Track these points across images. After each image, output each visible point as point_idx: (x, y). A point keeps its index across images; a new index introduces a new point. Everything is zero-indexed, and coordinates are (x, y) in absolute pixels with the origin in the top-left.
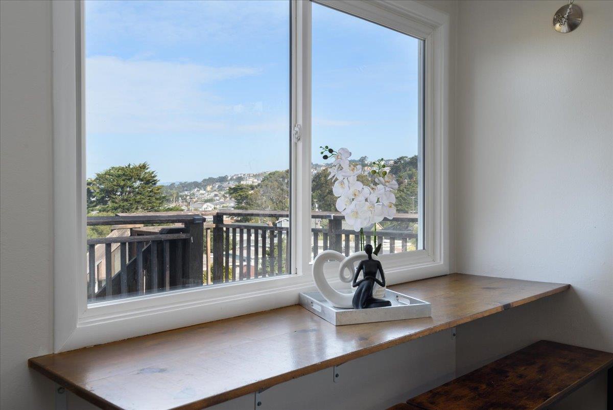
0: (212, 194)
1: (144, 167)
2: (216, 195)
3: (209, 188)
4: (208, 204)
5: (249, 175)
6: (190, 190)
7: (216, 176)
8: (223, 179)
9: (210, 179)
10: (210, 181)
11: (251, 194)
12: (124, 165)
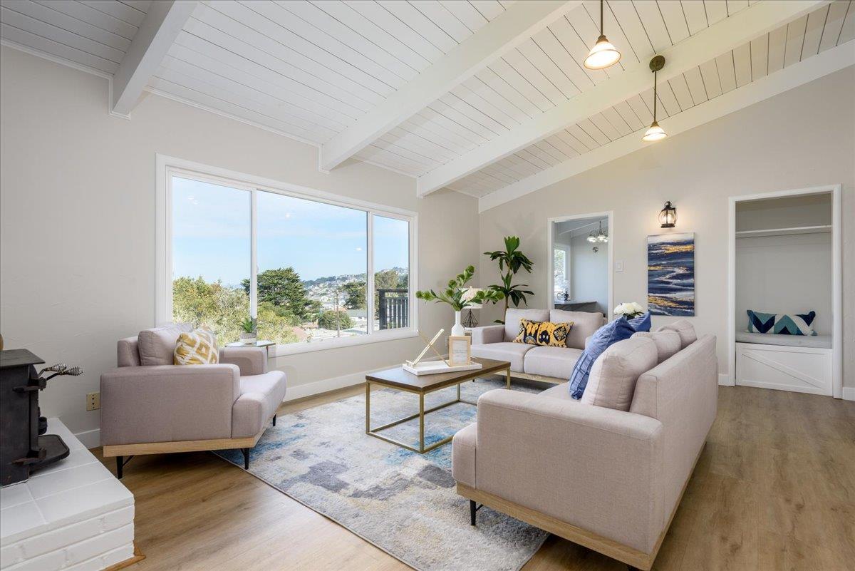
0: (325, 290)
1: (290, 270)
2: (327, 291)
3: (321, 285)
4: (325, 296)
5: (351, 276)
6: (307, 287)
7: (327, 276)
8: (332, 279)
9: (322, 278)
10: (323, 280)
11: (360, 290)
12: (276, 269)
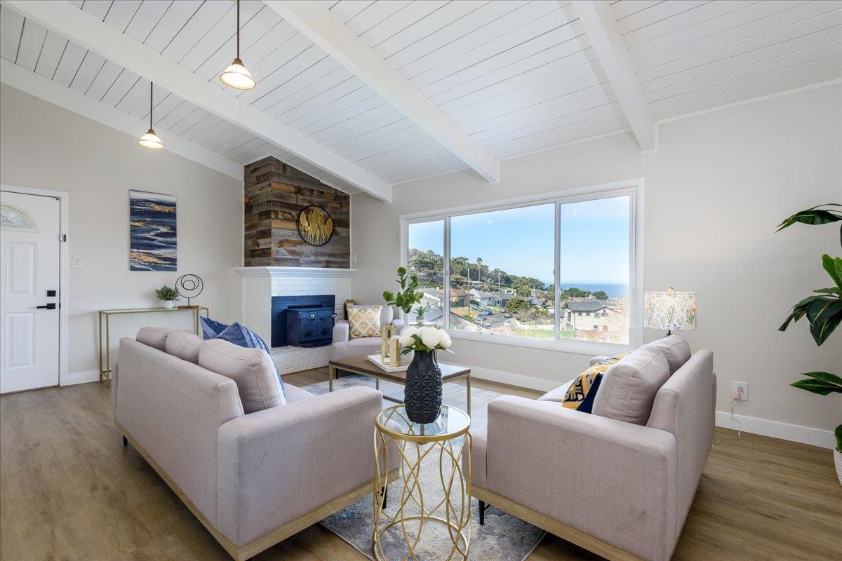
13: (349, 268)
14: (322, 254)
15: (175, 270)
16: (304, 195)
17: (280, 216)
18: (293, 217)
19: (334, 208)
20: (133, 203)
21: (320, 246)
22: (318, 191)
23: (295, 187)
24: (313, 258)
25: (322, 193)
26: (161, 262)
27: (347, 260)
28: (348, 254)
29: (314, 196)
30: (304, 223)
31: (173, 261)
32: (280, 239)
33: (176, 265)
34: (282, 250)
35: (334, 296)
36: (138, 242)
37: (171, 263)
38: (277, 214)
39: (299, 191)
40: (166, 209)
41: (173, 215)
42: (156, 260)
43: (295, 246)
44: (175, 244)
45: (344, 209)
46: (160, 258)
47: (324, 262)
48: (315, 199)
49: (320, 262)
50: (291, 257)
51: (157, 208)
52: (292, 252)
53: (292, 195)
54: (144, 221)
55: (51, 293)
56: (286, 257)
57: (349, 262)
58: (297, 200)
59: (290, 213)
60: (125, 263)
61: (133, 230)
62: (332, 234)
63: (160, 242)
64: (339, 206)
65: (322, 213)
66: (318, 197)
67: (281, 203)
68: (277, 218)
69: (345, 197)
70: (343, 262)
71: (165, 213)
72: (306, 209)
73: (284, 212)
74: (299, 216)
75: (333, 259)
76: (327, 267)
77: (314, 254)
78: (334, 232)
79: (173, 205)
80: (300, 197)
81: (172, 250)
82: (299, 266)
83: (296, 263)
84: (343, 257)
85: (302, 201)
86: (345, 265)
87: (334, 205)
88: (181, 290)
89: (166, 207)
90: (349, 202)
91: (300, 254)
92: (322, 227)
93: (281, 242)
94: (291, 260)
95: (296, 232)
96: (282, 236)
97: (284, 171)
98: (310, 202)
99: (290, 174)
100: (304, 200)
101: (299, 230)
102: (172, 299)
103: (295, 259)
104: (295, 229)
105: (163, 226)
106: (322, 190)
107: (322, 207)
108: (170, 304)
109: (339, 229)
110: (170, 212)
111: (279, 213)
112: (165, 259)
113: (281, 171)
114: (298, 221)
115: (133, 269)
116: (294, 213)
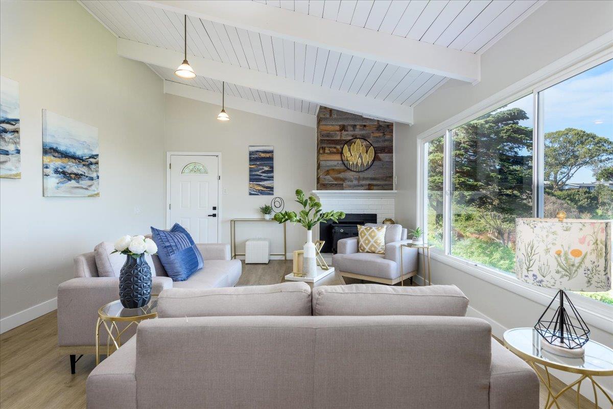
13: (392, 189)
14: (364, 179)
15: (273, 194)
16: (347, 131)
17: (327, 151)
18: (337, 150)
19: (377, 137)
20: (251, 153)
21: (361, 171)
22: (361, 126)
23: (340, 126)
24: (355, 182)
25: (365, 126)
26: (265, 189)
27: (390, 183)
28: (391, 177)
29: (356, 130)
30: (346, 153)
31: (271, 188)
32: (327, 169)
33: (273, 191)
34: (328, 177)
35: (376, 215)
36: (254, 178)
37: (270, 190)
38: (325, 149)
39: (343, 128)
40: (268, 155)
41: (271, 159)
42: (262, 188)
43: (340, 173)
44: (273, 177)
45: (387, 137)
46: (264, 187)
47: (366, 185)
48: (358, 132)
49: (362, 186)
50: (336, 183)
51: (263, 155)
52: (336, 179)
53: (337, 133)
54: (256, 164)
55: (214, 208)
56: (333, 183)
57: (392, 185)
58: (341, 136)
59: (335, 148)
60: (247, 191)
61: (251, 170)
62: (374, 161)
63: (264, 177)
64: (381, 134)
65: (364, 143)
66: (361, 130)
67: (328, 140)
68: (324, 152)
69: (388, 126)
70: (386, 185)
71: (267, 158)
72: (349, 143)
73: (330, 147)
74: (342, 149)
75: (375, 182)
76: (369, 189)
77: (356, 179)
78: (376, 158)
79: (272, 152)
80: (344, 133)
81: (271, 182)
82: (343, 190)
83: (340, 187)
84: (386, 180)
85: (346, 136)
86: (389, 187)
87: (377, 135)
88: (273, 207)
89: (267, 154)
90: (393, 129)
91: (344, 180)
92: (364, 155)
93: (328, 171)
94: (336, 185)
95: (341, 162)
96: (328, 166)
97: (331, 115)
98: (352, 136)
99: (336, 116)
100: (347, 134)
101: (342, 160)
102: (268, 214)
103: (339, 184)
104: (340, 159)
105: (266, 166)
106: (365, 124)
107: (364, 138)
108: (267, 217)
109: (381, 156)
110: (270, 157)
111: (326, 148)
112: (267, 187)
113: (328, 116)
114: (341, 153)
115: (251, 194)
116: (338, 147)
